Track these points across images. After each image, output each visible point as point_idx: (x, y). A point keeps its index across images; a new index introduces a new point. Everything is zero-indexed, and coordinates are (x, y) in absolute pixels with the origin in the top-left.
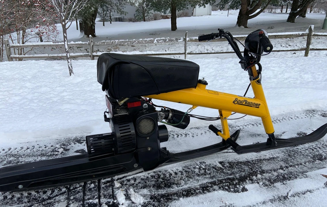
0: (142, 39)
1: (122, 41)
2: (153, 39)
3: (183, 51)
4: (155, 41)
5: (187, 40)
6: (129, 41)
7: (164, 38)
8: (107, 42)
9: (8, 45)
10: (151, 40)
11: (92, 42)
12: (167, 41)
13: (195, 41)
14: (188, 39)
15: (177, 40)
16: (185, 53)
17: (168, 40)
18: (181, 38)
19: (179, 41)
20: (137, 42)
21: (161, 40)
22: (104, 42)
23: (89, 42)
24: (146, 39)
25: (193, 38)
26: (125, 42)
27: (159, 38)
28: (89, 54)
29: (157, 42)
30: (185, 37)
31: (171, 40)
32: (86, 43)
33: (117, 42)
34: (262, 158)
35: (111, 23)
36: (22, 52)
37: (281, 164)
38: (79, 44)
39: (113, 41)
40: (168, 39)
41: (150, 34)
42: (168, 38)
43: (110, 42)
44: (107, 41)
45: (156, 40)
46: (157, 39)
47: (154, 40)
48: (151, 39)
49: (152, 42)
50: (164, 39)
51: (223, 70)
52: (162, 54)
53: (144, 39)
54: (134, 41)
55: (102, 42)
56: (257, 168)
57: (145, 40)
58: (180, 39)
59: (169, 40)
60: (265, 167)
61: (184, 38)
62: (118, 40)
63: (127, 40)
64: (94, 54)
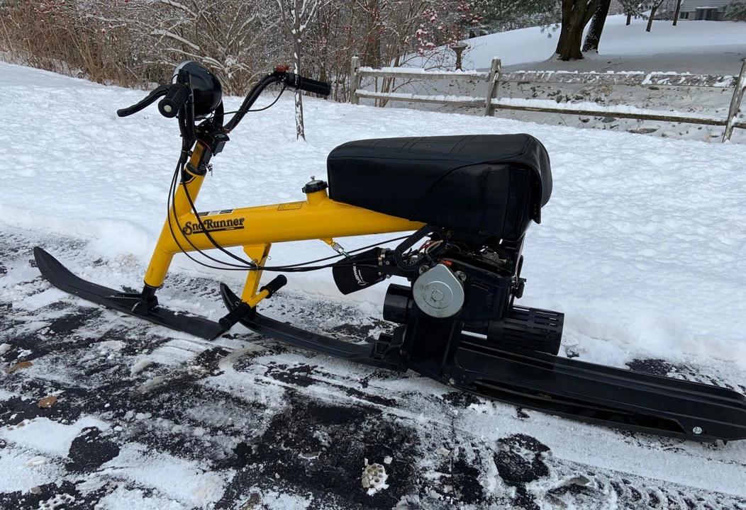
1: (563, 74)
2: (643, 73)
3: (723, 117)
4: (647, 81)
6: (577, 76)
7: (674, 73)
8: (528, 74)
9: (356, 68)
10: (637, 75)
11: (496, 72)
12: (681, 82)
15: (711, 80)
16: (726, 123)
17: (683, 79)
18: (726, 77)
19: (717, 84)
20: (598, 77)
21: (664, 77)
22: (521, 74)
23: (491, 71)
24: (623, 72)
26: (569, 77)
27: (661, 73)
28: (484, 101)
29: (650, 82)
30: (737, 75)
31: (692, 81)
32: (485, 76)
33: (550, 75)
35: (674, 24)
36: (391, 86)
38: (470, 75)
39: (542, 72)
40: (685, 76)
42: (688, 73)
43: (535, 74)
45: (649, 76)
46: (654, 73)
47: (645, 77)
48: (639, 72)
49: (638, 79)
50: (672, 76)
52: (658, 117)
53: (618, 73)
54: (592, 75)
55: (517, 75)
57: (620, 75)
58: (720, 81)
59: (688, 81)
61: (735, 78)
62: (553, 72)
63: (576, 72)
64: (495, 101)
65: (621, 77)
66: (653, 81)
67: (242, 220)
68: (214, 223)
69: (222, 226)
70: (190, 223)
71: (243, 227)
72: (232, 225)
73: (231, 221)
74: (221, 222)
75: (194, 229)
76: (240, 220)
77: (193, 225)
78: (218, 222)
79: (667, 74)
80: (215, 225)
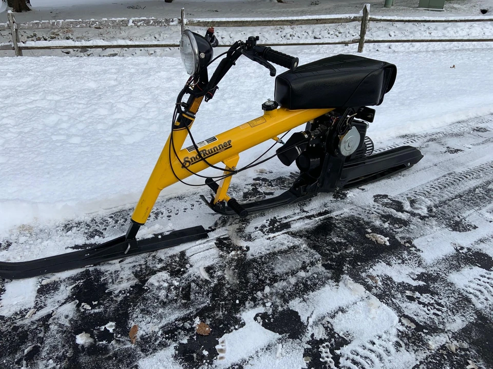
0: (106, 19)
1: (71, 22)
2: (126, 19)
4: (131, 24)
5: (185, 23)
6: (83, 22)
7: (145, 18)
8: (43, 23)
10: (123, 20)
11: (14, 22)
12: (151, 23)
13: (198, 25)
14: (185, 21)
15: (167, 21)
17: (152, 21)
18: (174, 19)
19: (171, 24)
20: (97, 23)
21: (140, 21)
22: (36, 23)
23: (8, 22)
24: (113, 19)
25: (194, 19)
26: (77, 23)
27: (137, 18)
28: (11, 45)
29: (133, 25)
30: (180, 18)
31: (157, 22)
32: (3, 26)
33: (61, 22)
34: (276, 250)
37: (303, 259)
39: (54, 21)
40: (152, 20)
41: (129, 7)
42: (153, 18)
43: (49, 23)
44: (43, 21)
45: (131, 21)
46: (133, 19)
47: (128, 21)
48: (123, 19)
49: (125, 23)
50: (145, 20)
51: (238, 80)
53: (110, 19)
54: (93, 21)
55: (33, 24)
56: (266, 272)
57: (112, 21)
58: (172, 21)
59: (154, 22)
60: (279, 269)
61: (179, 20)
62: (63, 21)
63: (80, 20)
64: (21, 45)
65: (113, 22)
66: (135, 24)
67: (230, 141)
68: (208, 151)
69: (215, 151)
70: (187, 158)
71: (231, 147)
72: (223, 148)
73: (221, 145)
74: (214, 148)
75: (192, 161)
76: (228, 142)
77: (191, 159)
78: (211, 149)
79: (141, 19)
80: (209, 152)
